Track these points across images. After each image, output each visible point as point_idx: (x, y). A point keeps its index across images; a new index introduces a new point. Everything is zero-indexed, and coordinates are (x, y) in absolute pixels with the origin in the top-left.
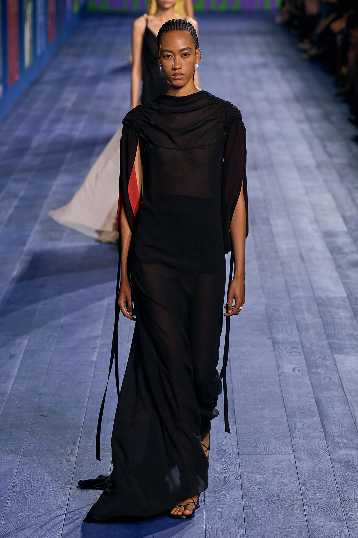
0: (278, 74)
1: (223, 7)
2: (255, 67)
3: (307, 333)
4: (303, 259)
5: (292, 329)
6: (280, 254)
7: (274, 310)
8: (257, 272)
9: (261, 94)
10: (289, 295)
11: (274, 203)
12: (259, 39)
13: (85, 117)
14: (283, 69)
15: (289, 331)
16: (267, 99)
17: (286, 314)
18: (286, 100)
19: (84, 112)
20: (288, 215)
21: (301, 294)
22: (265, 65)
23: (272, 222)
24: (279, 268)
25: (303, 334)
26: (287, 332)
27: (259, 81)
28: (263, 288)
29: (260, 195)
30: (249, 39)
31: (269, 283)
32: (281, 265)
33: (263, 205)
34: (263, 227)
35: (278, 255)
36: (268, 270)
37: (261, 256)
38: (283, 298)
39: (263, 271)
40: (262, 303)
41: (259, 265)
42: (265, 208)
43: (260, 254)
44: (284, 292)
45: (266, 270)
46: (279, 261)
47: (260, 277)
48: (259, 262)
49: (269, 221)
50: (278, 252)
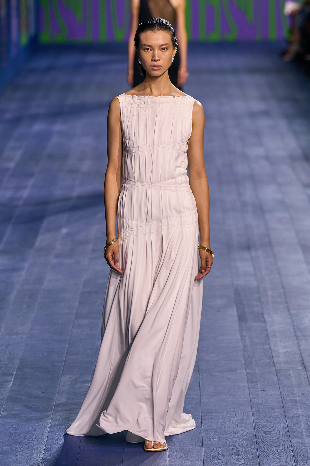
0: (282, 124)
1: (215, 36)
2: (253, 115)
3: (306, 462)
4: (305, 367)
5: (286, 458)
6: (275, 360)
7: (265, 432)
8: (246, 384)
9: (260, 151)
10: (285, 412)
11: (270, 293)
12: (261, 79)
13: (31, 182)
14: (288, 117)
15: (283, 460)
16: (267, 158)
17: (280, 438)
18: (292, 158)
19: (31, 175)
20: (289, 309)
21: (300, 412)
22: (266, 113)
23: (266, 316)
24: (276, 379)
25: (301, 464)
26: (280, 461)
27: (258, 134)
28: (251, 405)
29: (253, 283)
30: (246, 78)
31: (259, 397)
32: (277, 374)
33: (256, 296)
34: (256, 324)
35: (273, 361)
36: (260, 380)
37: (251, 363)
38: (278, 417)
39: (253, 382)
40: (250, 424)
41: (247, 374)
42: (259, 299)
43: (249, 360)
44: (278, 410)
45: (256, 380)
46: (274, 368)
47: (248, 390)
48: (248, 371)
49: (263, 317)
50: (273, 358)
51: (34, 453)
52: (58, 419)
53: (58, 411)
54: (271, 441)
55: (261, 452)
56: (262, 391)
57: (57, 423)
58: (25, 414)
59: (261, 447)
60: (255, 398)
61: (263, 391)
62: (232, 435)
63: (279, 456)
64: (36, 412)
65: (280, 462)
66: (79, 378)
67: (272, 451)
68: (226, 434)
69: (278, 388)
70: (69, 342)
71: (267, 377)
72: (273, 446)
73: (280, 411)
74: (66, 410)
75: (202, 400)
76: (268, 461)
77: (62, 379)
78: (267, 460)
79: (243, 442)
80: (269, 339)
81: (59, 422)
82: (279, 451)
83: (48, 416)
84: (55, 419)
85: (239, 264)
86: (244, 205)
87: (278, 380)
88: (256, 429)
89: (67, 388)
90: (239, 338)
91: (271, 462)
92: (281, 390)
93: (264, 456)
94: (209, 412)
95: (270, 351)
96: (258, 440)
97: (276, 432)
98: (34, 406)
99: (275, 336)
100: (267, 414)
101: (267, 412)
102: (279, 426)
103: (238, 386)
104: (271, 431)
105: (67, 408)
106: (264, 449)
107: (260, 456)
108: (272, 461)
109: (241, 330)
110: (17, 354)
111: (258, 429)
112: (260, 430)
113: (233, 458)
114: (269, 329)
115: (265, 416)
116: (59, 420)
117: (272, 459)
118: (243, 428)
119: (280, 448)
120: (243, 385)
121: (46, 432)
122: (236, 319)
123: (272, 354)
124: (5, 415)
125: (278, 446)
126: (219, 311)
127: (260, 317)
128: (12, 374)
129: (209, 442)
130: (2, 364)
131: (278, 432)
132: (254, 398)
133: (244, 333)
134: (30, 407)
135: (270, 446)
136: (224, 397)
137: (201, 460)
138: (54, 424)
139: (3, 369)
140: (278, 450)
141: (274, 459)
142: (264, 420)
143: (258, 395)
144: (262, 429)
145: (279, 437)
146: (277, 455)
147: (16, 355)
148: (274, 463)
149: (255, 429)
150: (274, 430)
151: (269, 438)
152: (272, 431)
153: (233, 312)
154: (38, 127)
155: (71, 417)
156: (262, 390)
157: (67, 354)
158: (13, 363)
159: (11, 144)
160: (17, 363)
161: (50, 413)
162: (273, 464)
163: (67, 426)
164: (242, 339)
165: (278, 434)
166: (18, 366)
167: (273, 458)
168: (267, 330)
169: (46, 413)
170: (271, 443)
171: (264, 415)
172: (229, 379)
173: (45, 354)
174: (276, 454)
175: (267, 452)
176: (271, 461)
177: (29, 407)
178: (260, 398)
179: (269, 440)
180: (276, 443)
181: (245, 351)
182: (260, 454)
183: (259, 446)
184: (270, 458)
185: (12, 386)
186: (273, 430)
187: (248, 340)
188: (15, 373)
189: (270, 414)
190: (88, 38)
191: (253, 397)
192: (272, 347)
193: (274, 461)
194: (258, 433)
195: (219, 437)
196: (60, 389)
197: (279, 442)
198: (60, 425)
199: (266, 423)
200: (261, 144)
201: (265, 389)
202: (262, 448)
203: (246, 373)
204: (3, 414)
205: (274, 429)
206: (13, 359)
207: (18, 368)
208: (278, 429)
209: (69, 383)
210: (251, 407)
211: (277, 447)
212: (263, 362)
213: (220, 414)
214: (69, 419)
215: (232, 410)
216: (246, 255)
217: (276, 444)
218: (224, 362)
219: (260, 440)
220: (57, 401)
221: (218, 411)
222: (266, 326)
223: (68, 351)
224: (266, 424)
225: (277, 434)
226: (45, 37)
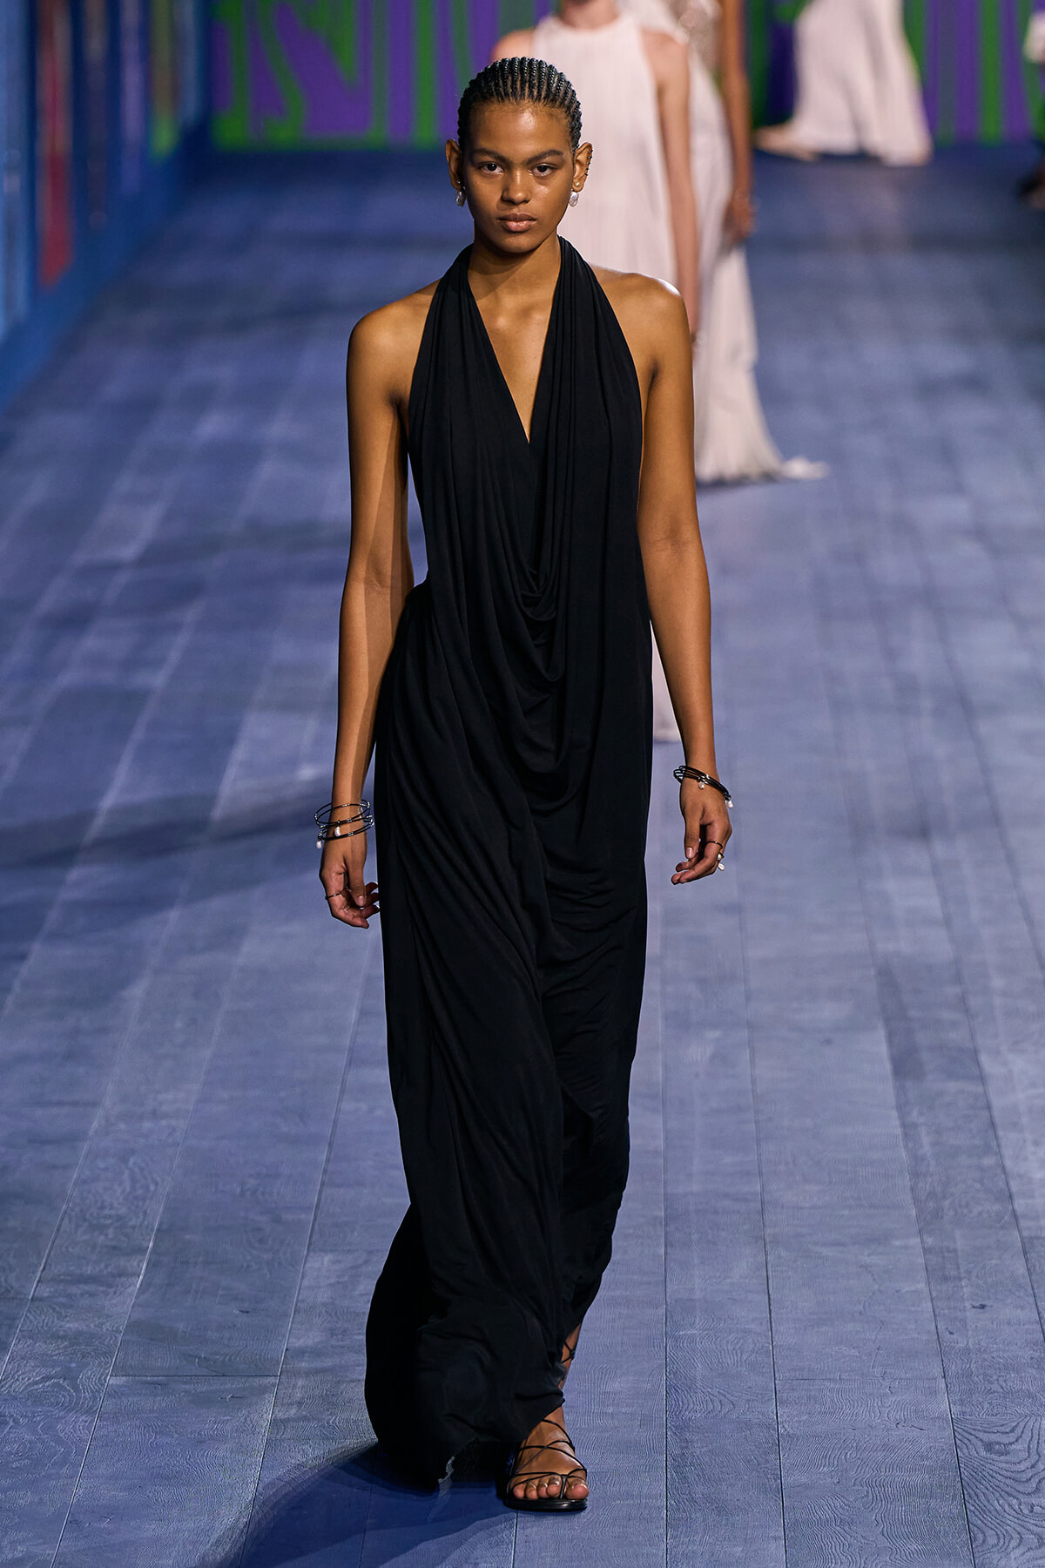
2: (930, 390)
6: (1020, 1205)
7: (989, 1447)
8: (922, 1286)
9: (957, 509)
11: (997, 983)
12: (953, 270)
13: (193, 614)
16: (979, 533)
19: (193, 590)
22: (974, 384)
23: (983, 1058)
24: (1021, 1269)
27: (946, 453)
29: (940, 947)
31: (968, 1331)
32: (1025, 1253)
33: (952, 991)
34: (952, 1086)
35: (1010, 1208)
36: (969, 1272)
37: (937, 1214)
38: (1030, 1395)
39: (945, 1279)
40: (938, 1418)
41: (926, 1251)
42: (962, 1004)
43: (931, 1205)
44: (1034, 1372)
45: (954, 1273)
46: (1016, 1233)
47: (930, 1305)
48: (929, 1241)
49: (978, 1064)
50: (1011, 1196)
51: (218, 1514)
52: (298, 1399)
53: (297, 1373)
54: (1009, 1474)
55: (977, 1513)
56: (979, 1310)
57: (293, 1411)
58: (186, 1383)
59: (976, 1495)
60: (954, 1332)
61: (982, 1310)
62: (880, 1455)
63: (1036, 1525)
64: (223, 1376)
65: (1040, 1546)
66: (366, 1262)
67: (1014, 1510)
68: (857, 1450)
69: (1031, 1300)
70: (330, 1145)
71: (994, 1262)
72: (1015, 1494)
73: (1037, 1376)
74: (324, 1371)
75: (776, 1338)
76: (1002, 1543)
77: (308, 1265)
78: (999, 1539)
79: (917, 1479)
80: (996, 1137)
81: (299, 1409)
82: (1037, 1509)
83: (263, 1390)
84: (286, 1401)
85: (891, 885)
86: (907, 688)
87: (1030, 1275)
88: (960, 1437)
89: (323, 1296)
90: (899, 1131)
91: (1011, 1546)
92: (1039, 1304)
93: (989, 1524)
94: (800, 1377)
95: (1003, 1176)
96: (965, 1474)
97: (1026, 1446)
98: (217, 1357)
99: (1015, 1126)
100: (995, 1387)
101: (995, 1377)
102: (1037, 1425)
103: (897, 1291)
104: (1011, 1444)
105: (328, 1362)
106: (988, 1501)
107: (975, 1526)
108: (1014, 1543)
109: (902, 1107)
110: (156, 1184)
111: (965, 1434)
112: (971, 1437)
113: (882, 1533)
114: (997, 1103)
115: (990, 1392)
116: (300, 1404)
117: (1016, 1536)
118: (916, 1432)
119: (1039, 1497)
120: (913, 1288)
121: (260, 1443)
122: (888, 1066)
123: (1007, 1184)
124: (121, 1386)
125: (1034, 1492)
126: (828, 1042)
127: (965, 1062)
128: (143, 1250)
129: (804, 1480)
130: (110, 1217)
131: (1034, 1445)
132: (951, 1333)
133: (914, 1116)
134: (205, 1358)
135: (1006, 1493)
136: (850, 1327)
137: (775, 1538)
138: (286, 1416)
139: (111, 1232)
140: (1032, 1506)
141: (1021, 1537)
142: (986, 1405)
143: (964, 1321)
144: (981, 1435)
145: (1037, 1461)
146: (1032, 1521)
147: (152, 1188)
148: (1022, 1549)
149: (955, 1436)
150: (1020, 1441)
151: (1004, 1465)
152: (1013, 1443)
153: (877, 1045)
154: (213, 426)
155: (342, 1393)
156: (977, 1305)
157: (323, 1184)
158: (145, 1213)
159: (125, 483)
160: (157, 1213)
161: (272, 1380)
162: (1018, 1552)
163: (328, 1423)
164: (906, 1135)
165: (1033, 1451)
166: (160, 1225)
167: (1019, 1533)
168: (989, 1107)
169: (257, 1380)
170: (1008, 1481)
171: (986, 1388)
172: (866, 1267)
173: (252, 1182)
174: (1027, 1520)
175: (996, 1510)
176: (1012, 1542)
177: (199, 1358)
178: (970, 1333)
179: (1004, 1473)
180: (1028, 1480)
181: (915, 1175)
182: (973, 1519)
183: (969, 1494)
184: (1006, 1530)
185: (142, 1290)
186: (1017, 1441)
187: (926, 1140)
188: (151, 1245)
189: (1004, 1385)
190: (377, 133)
191: (947, 1329)
192: (1008, 1164)
193: (1021, 1541)
194: (966, 1451)
195: (836, 1462)
196: (303, 1301)
197: (1037, 1480)
198: (305, 1418)
199: (993, 1415)
200: (959, 489)
201: (983, 1303)
202: (980, 1500)
203: (923, 1248)
204: (113, 1381)
205: (1021, 1437)
206: (144, 1200)
207: (158, 1230)
208: (1032, 1437)
209: (332, 1280)
210: (942, 1361)
211: (1029, 1494)
212: (980, 1213)
213: (838, 1386)
214: (334, 1399)
215: (878, 1371)
216: (915, 855)
217: (1026, 1485)
218: (846, 1212)
219: (972, 1473)
220: (292, 1340)
221: (832, 1376)
222: (985, 1092)
223: (325, 1172)
224: (993, 1419)
225: (1029, 1452)
226: (233, 130)
